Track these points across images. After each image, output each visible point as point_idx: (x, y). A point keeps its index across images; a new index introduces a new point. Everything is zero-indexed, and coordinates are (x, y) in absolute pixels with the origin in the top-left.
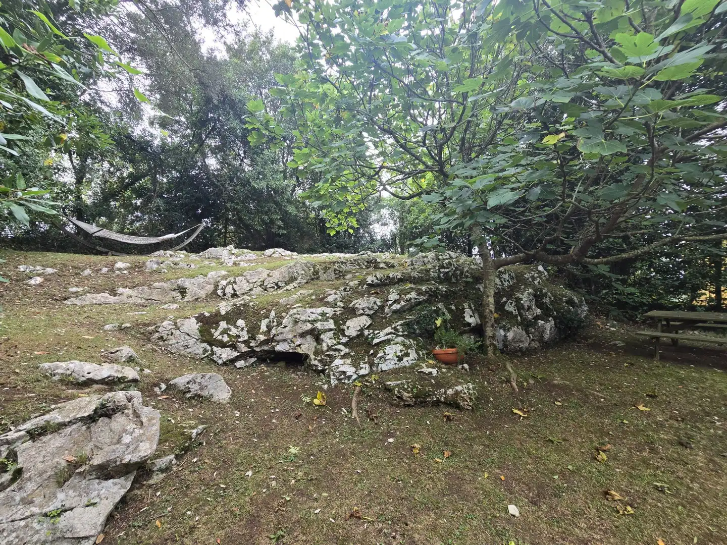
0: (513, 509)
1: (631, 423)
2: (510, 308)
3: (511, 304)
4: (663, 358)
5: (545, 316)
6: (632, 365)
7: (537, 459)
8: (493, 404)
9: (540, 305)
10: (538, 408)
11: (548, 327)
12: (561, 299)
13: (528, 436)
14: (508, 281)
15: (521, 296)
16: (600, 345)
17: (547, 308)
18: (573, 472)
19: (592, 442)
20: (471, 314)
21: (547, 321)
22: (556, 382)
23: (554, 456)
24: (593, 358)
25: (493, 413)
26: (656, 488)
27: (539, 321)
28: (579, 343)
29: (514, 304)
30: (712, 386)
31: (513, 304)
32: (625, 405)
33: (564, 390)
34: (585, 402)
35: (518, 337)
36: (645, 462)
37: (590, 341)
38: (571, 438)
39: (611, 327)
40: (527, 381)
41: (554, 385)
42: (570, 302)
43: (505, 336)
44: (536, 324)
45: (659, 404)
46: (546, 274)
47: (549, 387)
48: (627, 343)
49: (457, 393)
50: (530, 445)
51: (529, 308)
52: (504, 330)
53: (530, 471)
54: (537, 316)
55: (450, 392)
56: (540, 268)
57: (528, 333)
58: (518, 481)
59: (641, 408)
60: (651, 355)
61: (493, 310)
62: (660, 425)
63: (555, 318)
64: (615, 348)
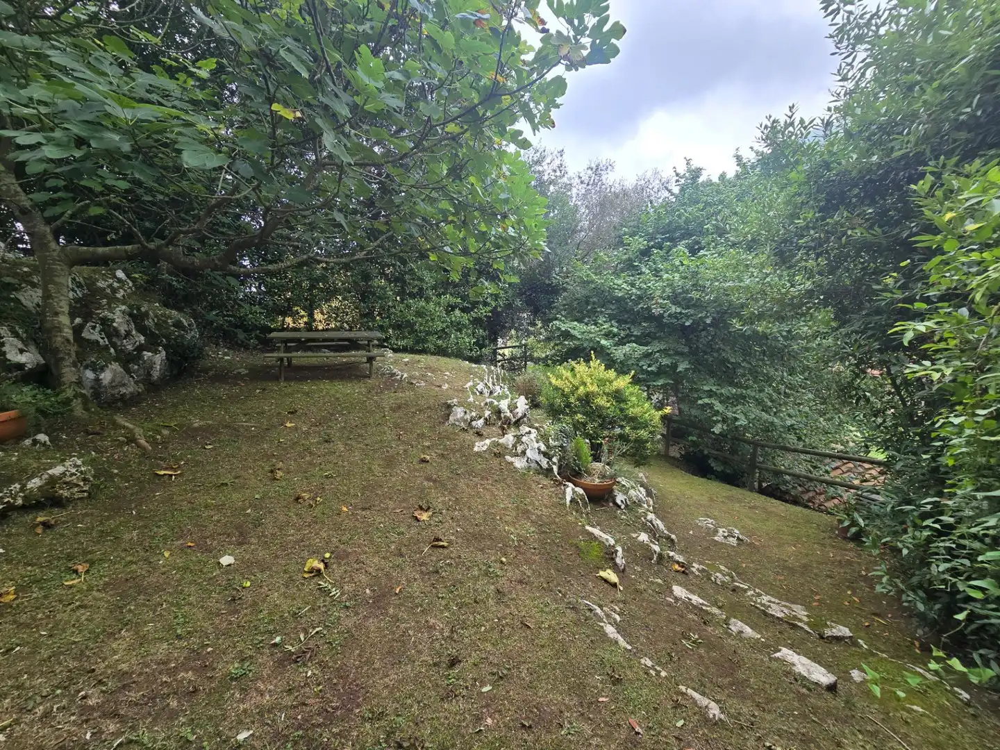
0: (226, 560)
1: (287, 440)
2: (93, 334)
3: (94, 327)
4: (286, 379)
5: (152, 344)
6: (264, 390)
7: (219, 508)
8: (121, 477)
9: (142, 330)
10: (188, 460)
11: (158, 359)
12: (166, 322)
13: (193, 492)
14: (73, 290)
15: (110, 316)
16: (223, 376)
17: (152, 334)
18: (262, 498)
19: (263, 468)
20: (20, 345)
21: (156, 352)
22: (196, 425)
23: (235, 496)
24: (222, 391)
25: (127, 488)
26: (327, 477)
27: (145, 353)
28: (197, 377)
29: (98, 327)
30: (327, 393)
31: (98, 329)
32: (275, 427)
33: (207, 431)
34: (237, 436)
35: (118, 380)
36: (311, 463)
37: (211, 373)
38: (242, 473)
39: (223, 356)
40: (160, 433)
41: (196, 429)
42: (178, 325)
43: (97, 380)
44: (140, 357)
45: (299, 417)
46: (131, 284)
47: (190, 433)
48: (250, 370)
49: (53, 480)
50: (201, 499)
51: (128, 334)
52: (94, 370)
53: (218, 521)
54: (141, 345)
55: (34, 483)
56: (120, 274)
57: (128, 371)
58: (212, 537)
59: (288, 425)
60: (276, 378)
61: (71, 338)
62: (307, 433)
63: (165, 347)
64: (239, 377)
